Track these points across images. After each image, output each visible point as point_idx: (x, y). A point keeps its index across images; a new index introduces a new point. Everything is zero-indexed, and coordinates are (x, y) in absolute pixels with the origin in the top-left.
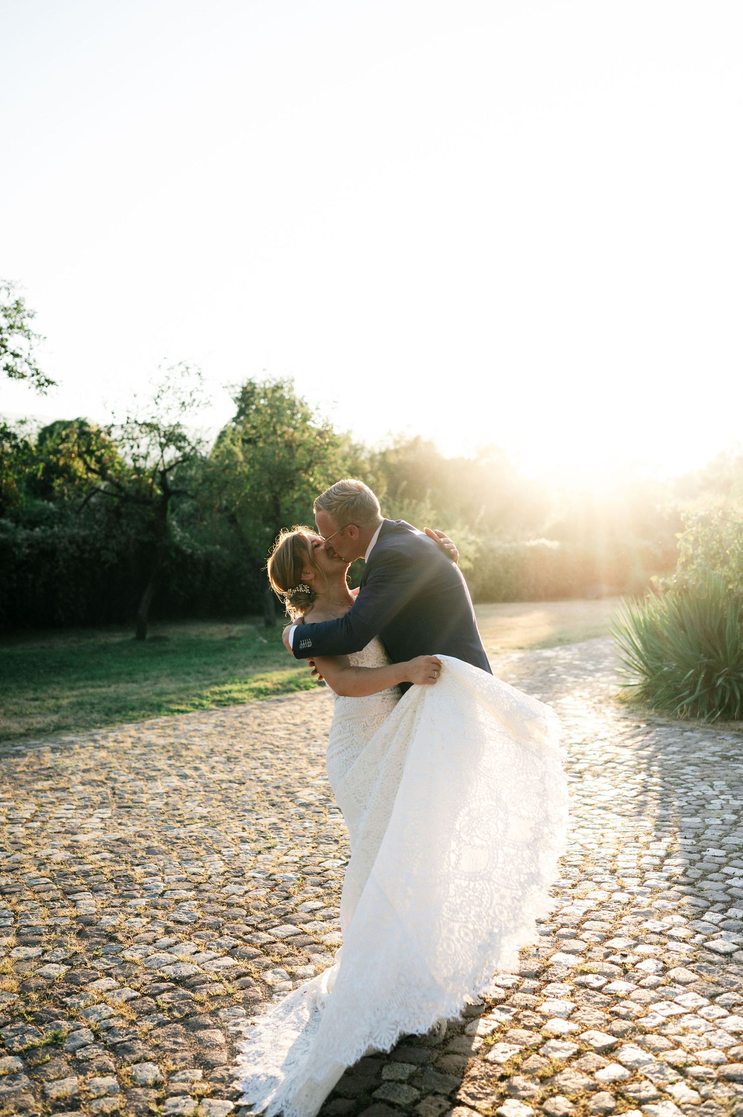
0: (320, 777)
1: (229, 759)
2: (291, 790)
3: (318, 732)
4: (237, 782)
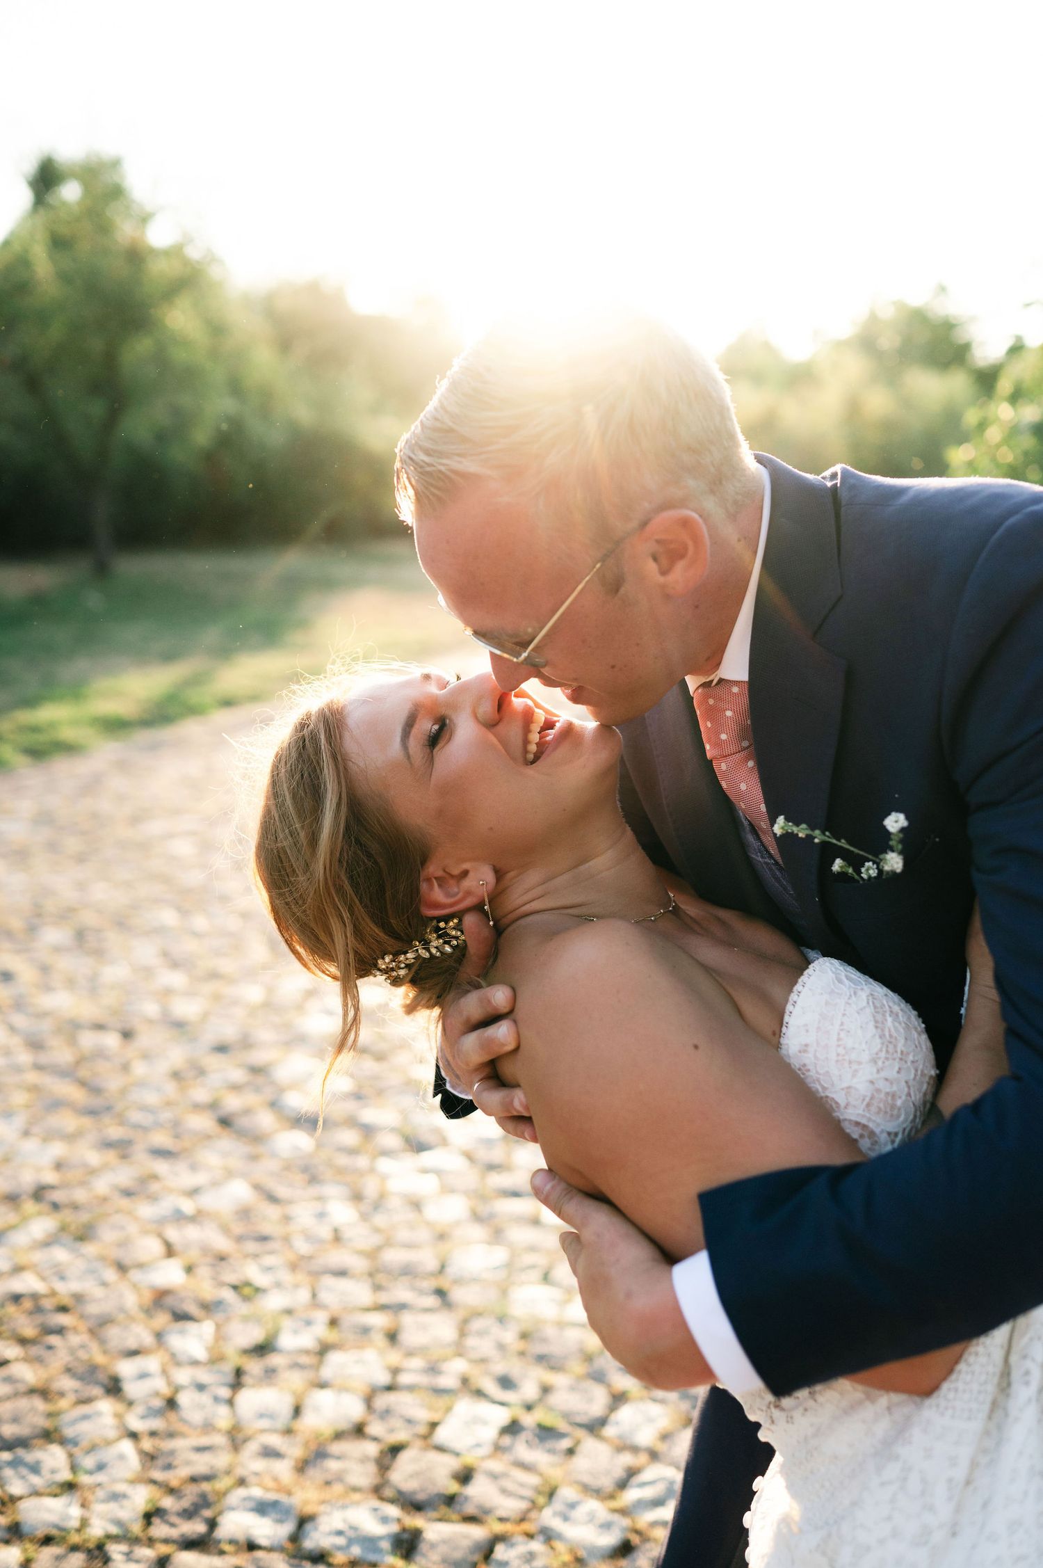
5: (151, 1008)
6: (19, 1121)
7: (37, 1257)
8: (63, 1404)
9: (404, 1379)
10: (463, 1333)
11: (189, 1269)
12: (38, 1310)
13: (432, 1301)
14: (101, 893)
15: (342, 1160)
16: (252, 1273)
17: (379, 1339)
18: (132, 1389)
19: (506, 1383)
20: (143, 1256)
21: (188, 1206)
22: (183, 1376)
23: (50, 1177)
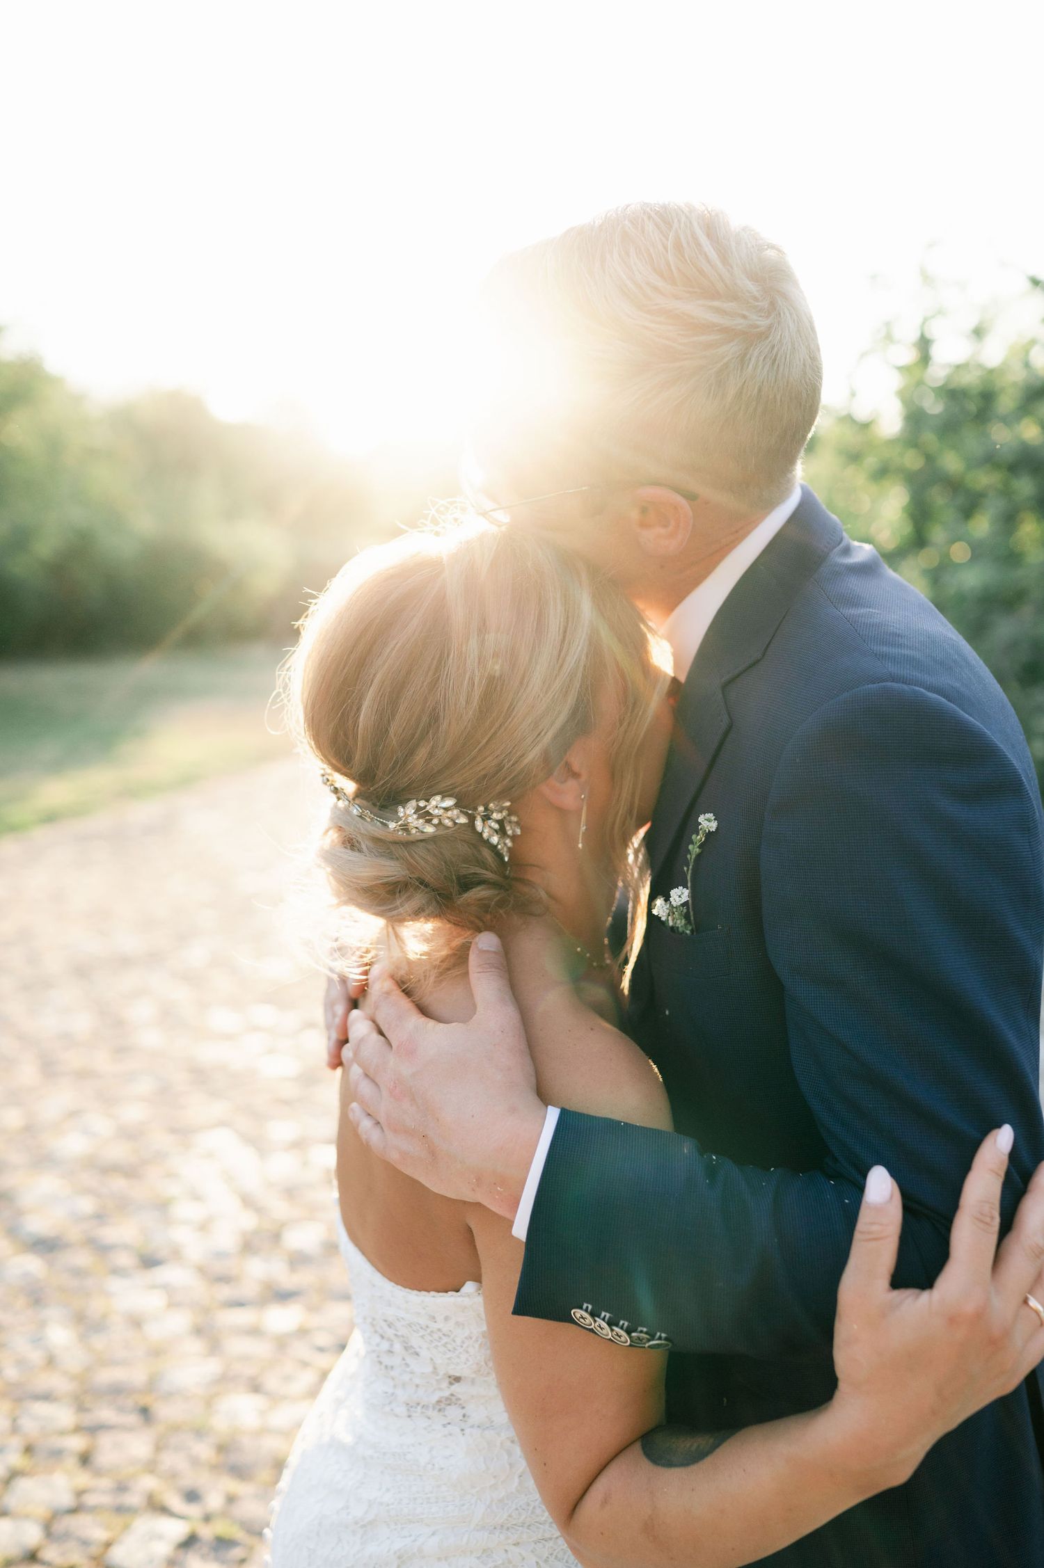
9: (89, 1500)
10: (159, 1447)
13: (134, 1419)
17: (71, 1462)
19: (192, 1496)
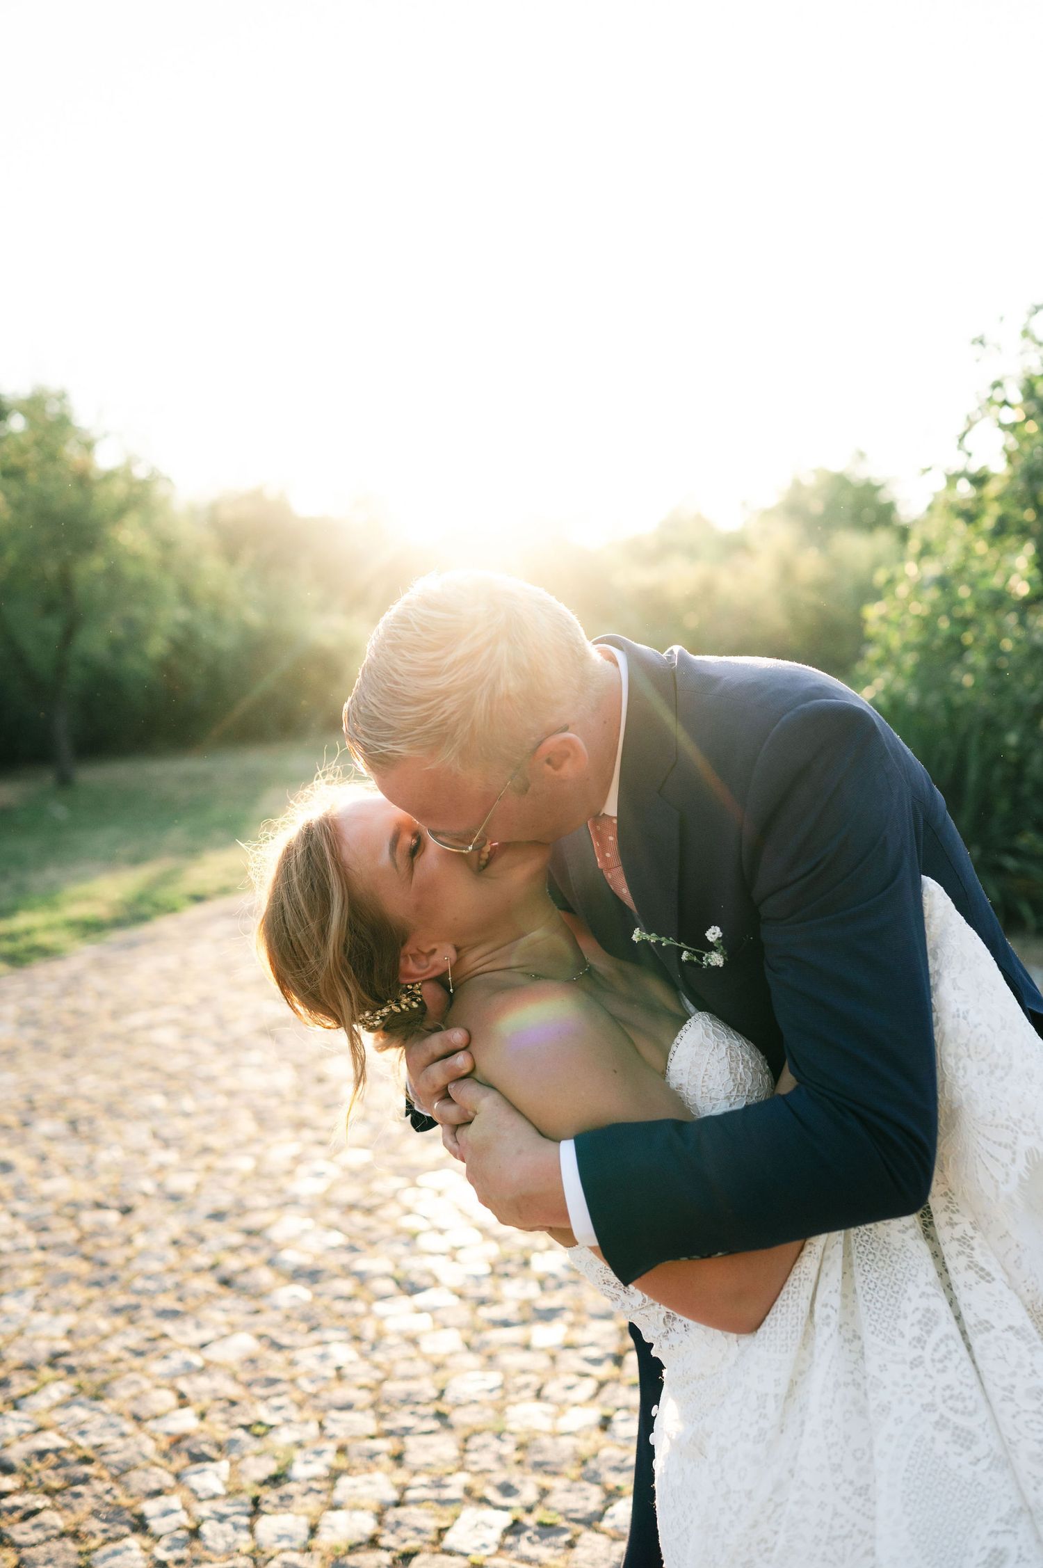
0: (302, 1170)
1: (73, 1124)
2: (253, 1221)
3: (242, 1027)
4: (113, 1202)
5: (148, 1186)
6: (29, 1298)
7: (58, 1416)
8: (93, 1543)
9: (411, 1495)
10: (464, 1450)
11: (202, 1416)
12: (62, 1463)
13: (434, 1424)
14: (88, 1083)
15: (340, 1306)
16: (262, 1413)
17: (384, 1460)
18: (156, 1525)
19: (507, 1489)
20: (159, 1408)
21: (197, 1360)
22: (204, 1510)
23: (64, 1345)
